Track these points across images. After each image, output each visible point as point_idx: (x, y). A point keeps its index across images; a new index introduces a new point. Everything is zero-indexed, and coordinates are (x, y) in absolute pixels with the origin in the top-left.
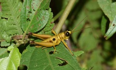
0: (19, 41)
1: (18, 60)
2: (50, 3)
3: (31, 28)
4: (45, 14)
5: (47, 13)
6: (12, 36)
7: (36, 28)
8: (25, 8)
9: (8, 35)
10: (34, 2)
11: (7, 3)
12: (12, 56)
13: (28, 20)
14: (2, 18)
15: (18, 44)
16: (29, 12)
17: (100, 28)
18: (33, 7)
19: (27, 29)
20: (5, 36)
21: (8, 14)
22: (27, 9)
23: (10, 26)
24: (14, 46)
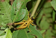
0: (11, 26)
1: (10, 37)
2: (26, 5)
3: (17, 19)
4: (24, 11)
5: (25, 10)
6: (7, 23)
7: (19, 19)
8: (13, 8)
9: (4, 23)
10: (17, 5)
11: (3, 6)
12: (7, 35)
13: (15, 14)
14: (1, 14)
15: (10, 28)
16: (15, 10)
17: (52, 17)
18: (17, 8)
19: (14, 19)
20: (3, 24)
21: (4, 12)
22: (14, 9)
23: (5, 18)
24: (8, 29)
